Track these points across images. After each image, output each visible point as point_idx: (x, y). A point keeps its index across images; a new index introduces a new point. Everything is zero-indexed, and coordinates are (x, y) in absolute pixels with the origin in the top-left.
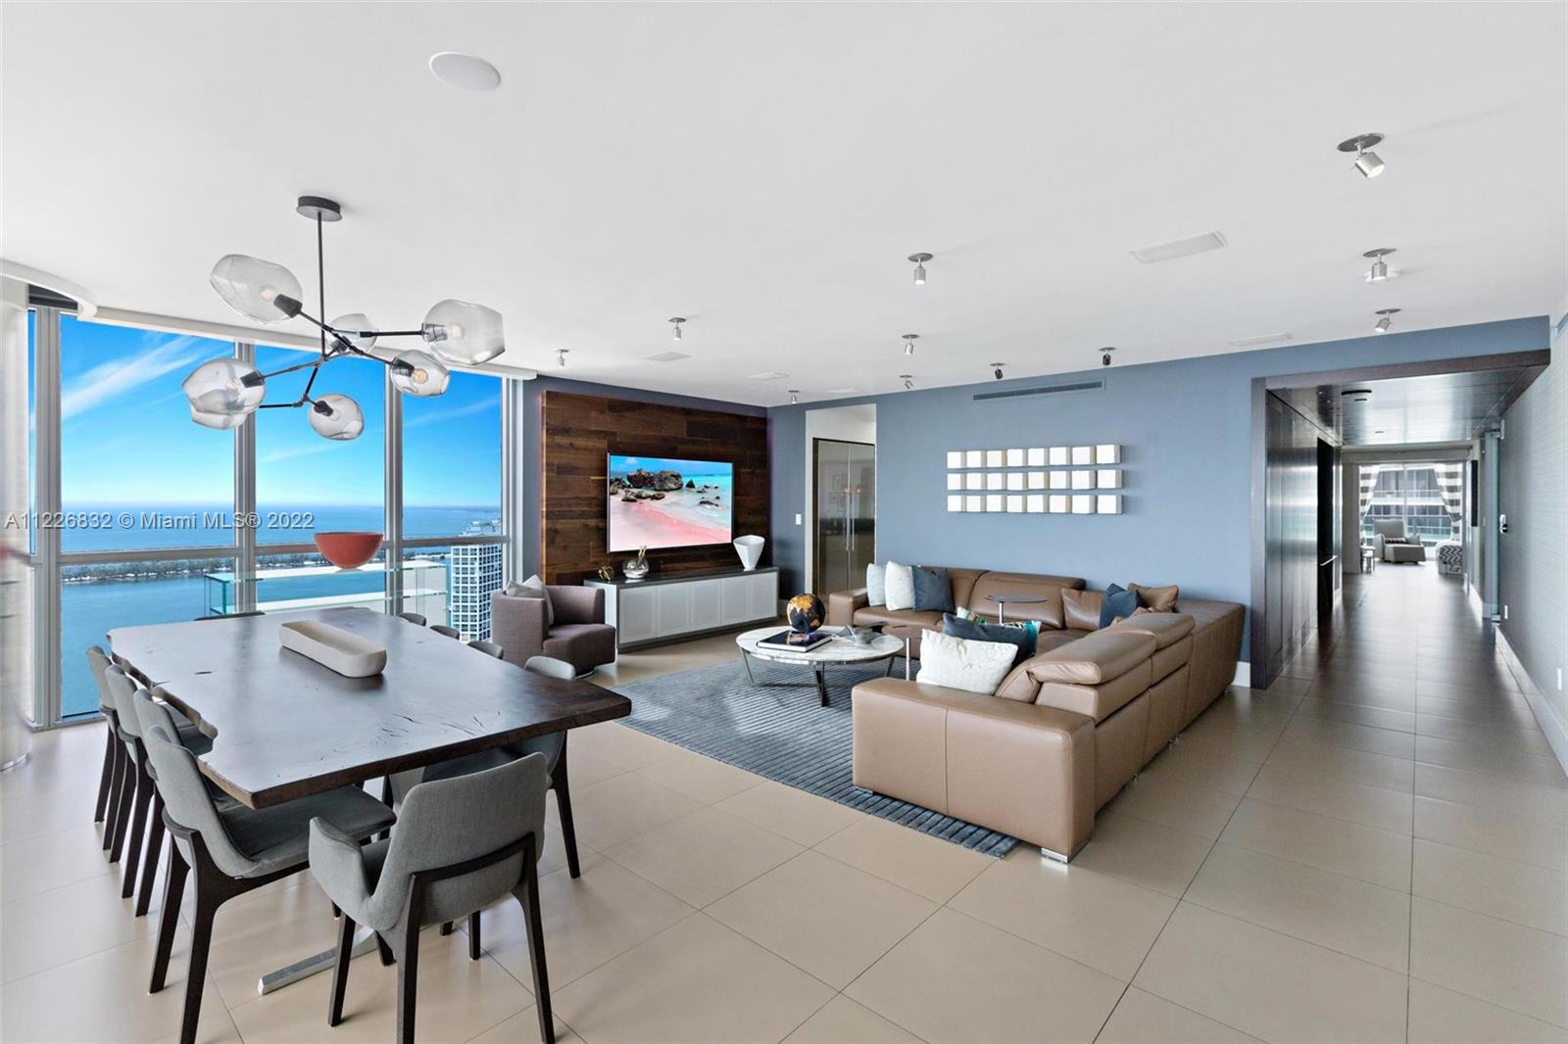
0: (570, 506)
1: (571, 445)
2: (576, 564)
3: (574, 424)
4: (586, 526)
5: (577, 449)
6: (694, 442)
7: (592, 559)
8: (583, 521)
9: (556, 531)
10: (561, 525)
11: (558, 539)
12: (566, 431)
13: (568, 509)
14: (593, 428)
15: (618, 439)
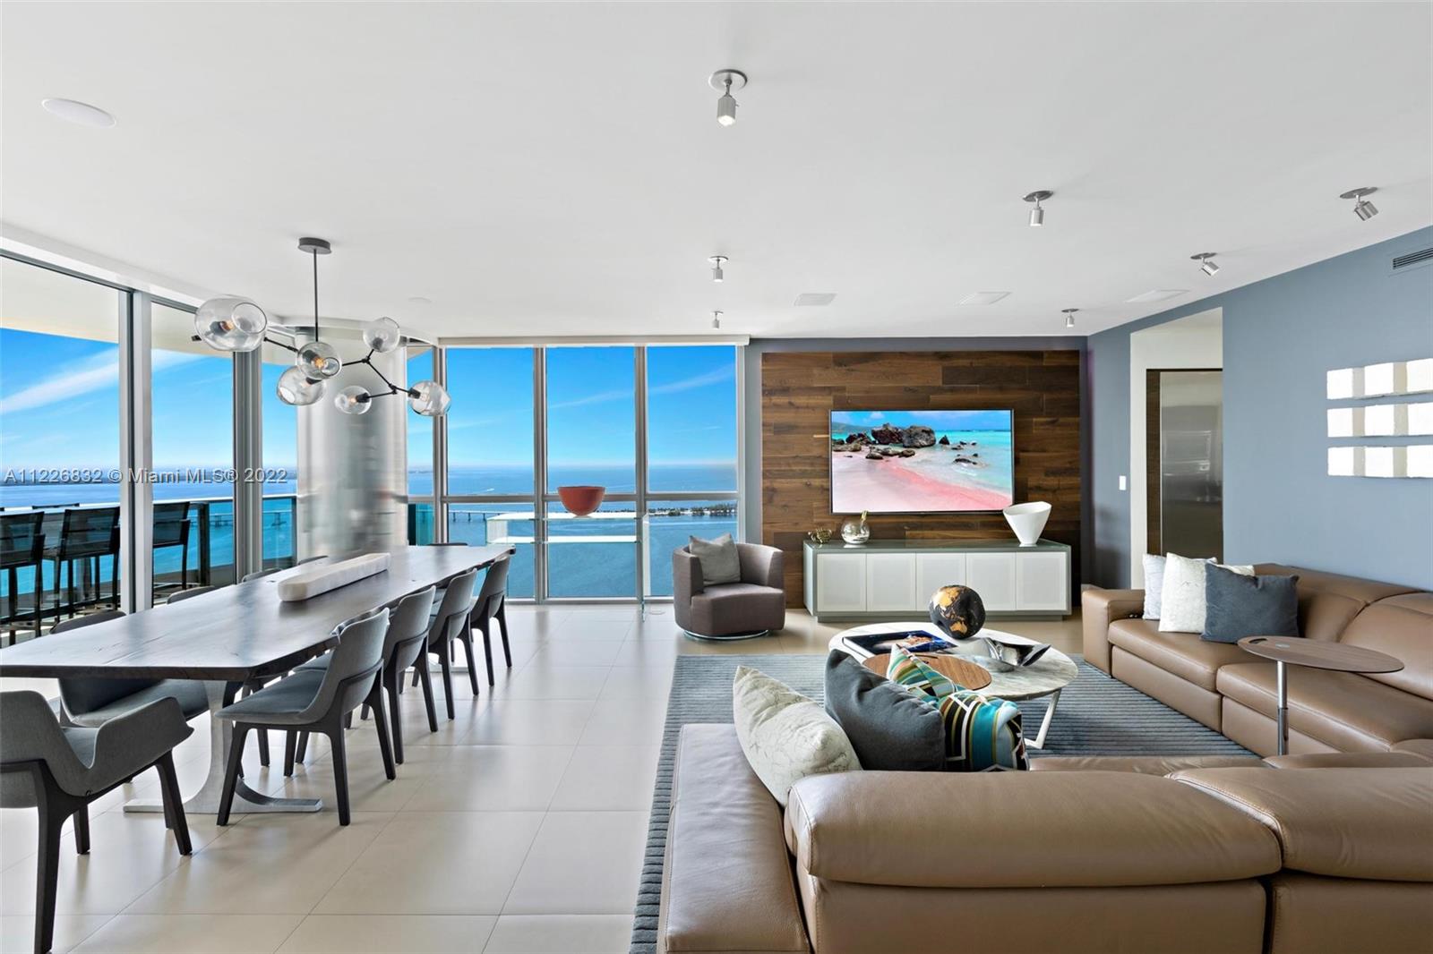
0: (789, 465)
1: (791, 403)
2: (797, 524)
3: (793, 383)
4: (808, 485)
5: (798, 408)
6: (952, 390)
7: (815, 520)
8: (805, 480)
9: (774, 490)
10: (779, 484)
11: (777, 499)
12: (785, 391)
13: (787, 468)
14: (815, 385)
15: (847, 394)
